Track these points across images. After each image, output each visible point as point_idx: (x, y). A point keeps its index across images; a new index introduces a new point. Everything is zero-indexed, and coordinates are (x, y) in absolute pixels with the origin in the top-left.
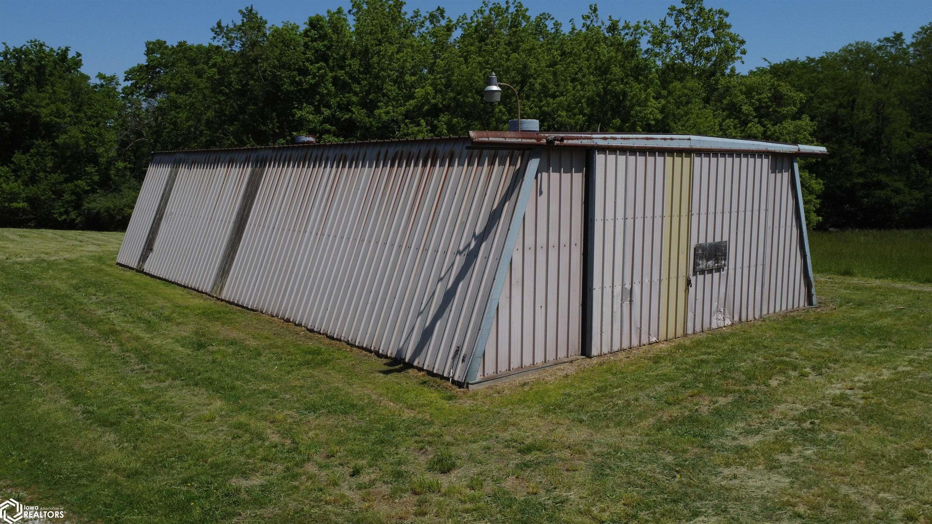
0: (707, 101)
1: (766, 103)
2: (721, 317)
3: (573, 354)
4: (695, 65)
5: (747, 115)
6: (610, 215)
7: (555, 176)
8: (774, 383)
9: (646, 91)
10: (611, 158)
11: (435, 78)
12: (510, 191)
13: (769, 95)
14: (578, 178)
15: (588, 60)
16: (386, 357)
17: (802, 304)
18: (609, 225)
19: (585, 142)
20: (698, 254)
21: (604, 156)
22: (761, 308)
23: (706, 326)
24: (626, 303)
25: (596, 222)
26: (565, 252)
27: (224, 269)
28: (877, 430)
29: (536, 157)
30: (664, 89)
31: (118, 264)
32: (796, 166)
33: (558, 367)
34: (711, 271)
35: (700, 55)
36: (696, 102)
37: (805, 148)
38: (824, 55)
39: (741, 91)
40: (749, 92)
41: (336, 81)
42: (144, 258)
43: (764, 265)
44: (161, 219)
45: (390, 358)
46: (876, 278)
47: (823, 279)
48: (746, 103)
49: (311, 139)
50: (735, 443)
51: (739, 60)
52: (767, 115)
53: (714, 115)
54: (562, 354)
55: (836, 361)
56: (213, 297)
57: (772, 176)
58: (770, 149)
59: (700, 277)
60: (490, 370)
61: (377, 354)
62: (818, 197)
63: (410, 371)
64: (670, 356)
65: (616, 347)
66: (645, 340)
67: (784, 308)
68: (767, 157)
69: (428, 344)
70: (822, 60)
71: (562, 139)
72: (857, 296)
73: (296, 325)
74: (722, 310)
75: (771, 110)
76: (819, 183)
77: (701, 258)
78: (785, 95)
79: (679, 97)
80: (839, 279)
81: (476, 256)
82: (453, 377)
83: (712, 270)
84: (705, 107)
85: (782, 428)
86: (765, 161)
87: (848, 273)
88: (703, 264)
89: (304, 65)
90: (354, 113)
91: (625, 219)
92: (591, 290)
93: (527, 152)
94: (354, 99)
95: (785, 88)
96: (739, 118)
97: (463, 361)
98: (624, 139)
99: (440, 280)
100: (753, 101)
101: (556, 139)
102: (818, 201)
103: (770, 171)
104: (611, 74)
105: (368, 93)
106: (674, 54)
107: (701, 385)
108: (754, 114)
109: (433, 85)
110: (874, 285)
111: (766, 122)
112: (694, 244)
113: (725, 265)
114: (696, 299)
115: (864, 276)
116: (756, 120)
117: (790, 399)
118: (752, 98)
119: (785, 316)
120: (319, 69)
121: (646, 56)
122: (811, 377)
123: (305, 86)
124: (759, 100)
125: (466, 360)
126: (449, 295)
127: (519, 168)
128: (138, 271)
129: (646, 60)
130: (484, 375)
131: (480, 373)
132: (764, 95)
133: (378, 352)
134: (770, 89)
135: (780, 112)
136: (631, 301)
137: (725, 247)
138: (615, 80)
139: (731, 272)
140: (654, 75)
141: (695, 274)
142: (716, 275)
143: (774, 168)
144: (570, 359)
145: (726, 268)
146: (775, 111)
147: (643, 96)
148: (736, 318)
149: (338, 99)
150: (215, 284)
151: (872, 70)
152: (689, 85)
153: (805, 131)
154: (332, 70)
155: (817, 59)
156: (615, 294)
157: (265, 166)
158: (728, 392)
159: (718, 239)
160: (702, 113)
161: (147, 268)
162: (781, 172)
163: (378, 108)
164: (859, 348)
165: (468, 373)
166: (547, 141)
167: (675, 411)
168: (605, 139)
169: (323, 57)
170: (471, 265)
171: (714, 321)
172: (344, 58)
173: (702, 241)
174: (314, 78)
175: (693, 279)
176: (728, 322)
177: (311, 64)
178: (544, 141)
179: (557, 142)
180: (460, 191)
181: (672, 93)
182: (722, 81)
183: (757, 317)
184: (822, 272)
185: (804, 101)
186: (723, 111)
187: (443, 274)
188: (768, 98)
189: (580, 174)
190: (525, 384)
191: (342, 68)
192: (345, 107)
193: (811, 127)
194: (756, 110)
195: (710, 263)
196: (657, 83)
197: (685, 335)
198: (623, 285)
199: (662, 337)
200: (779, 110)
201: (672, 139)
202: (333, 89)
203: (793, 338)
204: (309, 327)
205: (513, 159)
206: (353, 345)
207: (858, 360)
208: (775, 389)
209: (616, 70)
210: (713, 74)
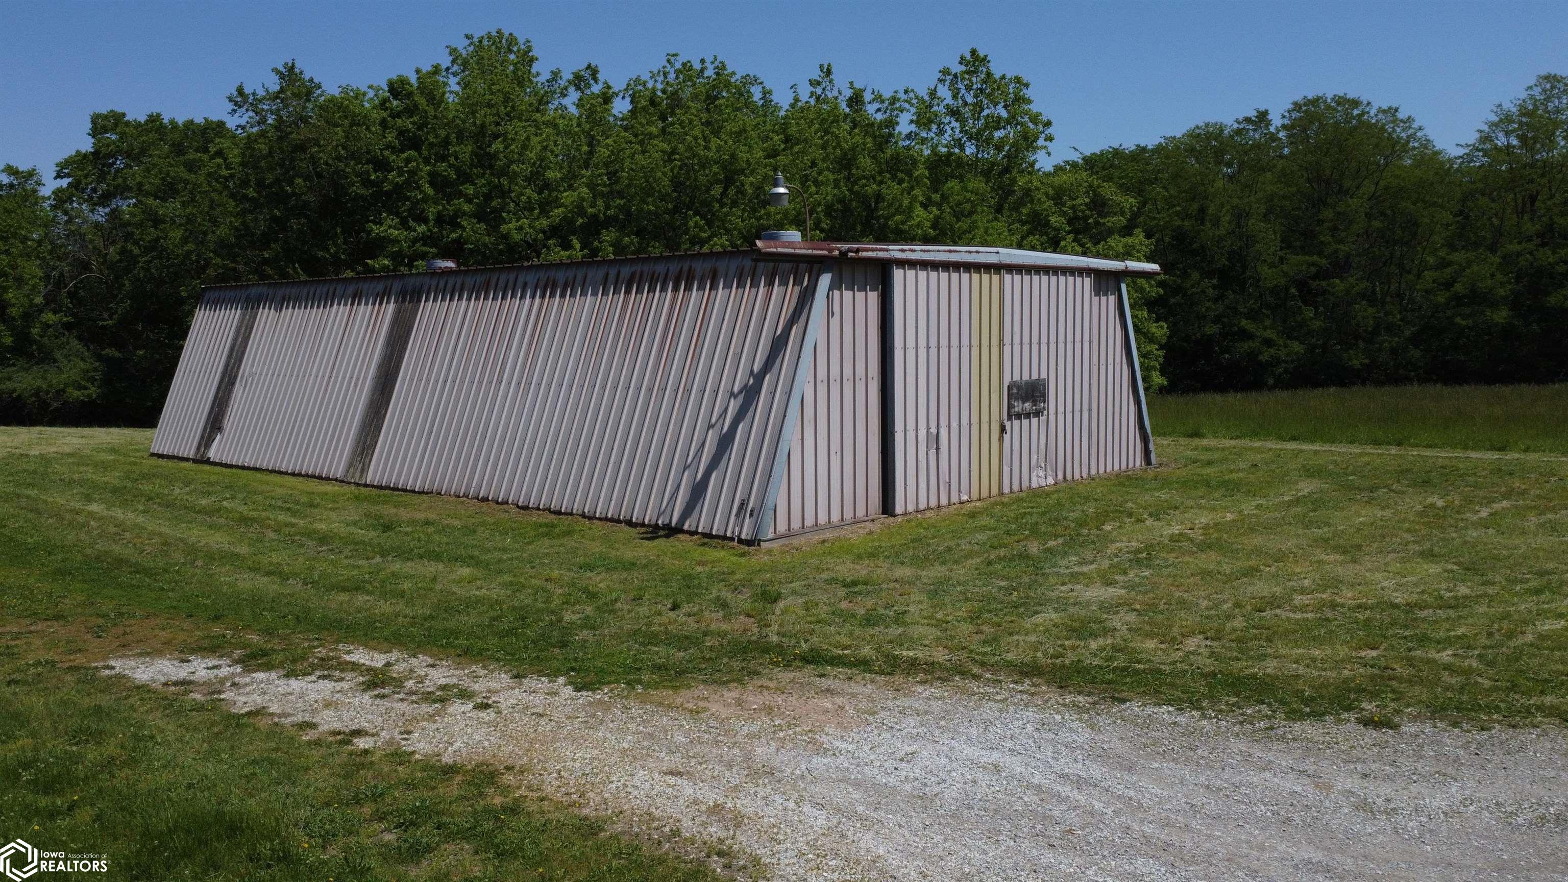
0: (999, 210)
1: (1083, 211)
2: (1042, 473)
3: (873, 512)
4: (980, 156)
5: (1057, 230)
6: (911, 343)
7: (848, 294)
8: (1108, 528)
9: (909, 193)
10: (911, 273)
11: (593, 175)
12: (797, 313)
13: (1087, 200)
14: (873, 297)
15: (824, 147)
16: (643, 525)
17: (1138, 464)
18: (911, 354)
19: (881, 255)
20: (1012, 394)
21: (902, 271)
22: (1089, 465)
23: (1025, 484)
24: (933, 452)
25: (895, 351)
26: (860, 387)
27: (365, 443)
28: (1213, 555)
29: (827, 272)
30: (936, 191)
31: (153, 455)
32: (1124, 287)
33: (858, 525)
34: (1028, 416)
35: (988, 141)
36: (983, 211)
37: (1134, 265)
38: (1162, 141)
39: (1047, 195)
40: (1058, 196)
41: (435, 180)
42: (206, 441)
43: (1090, 410)
44: (232, 383)
45: (649, 526)
46: (1231, 439)
47: (1165, 442)
48: (1053, 213)
49: (451, 264)
50: (1069, 571)
51: (1044, 151)
52: (1086, 230)
53: (1010, 231)
54: (861, 513)
55: (1176, 508)
56: (349, 483)
57: (1096, 299)
58: (1092, 266)
59: (1016, 423)
60: (782, 528)
61: (629, 523)
62: (1161, 347)
63: (680, 536)
64: (985, 511)
65: (922, 506)
66: (954, 499)
67: (1116, 468)
68: (1089, 275)
69: (701, 502)
70: (1159, 149)
71: (858, 251)
72: (1205, 457)
73: (497, 503)
74: (1043, 465)
75: (1090, 221)
76: (1162, 327)
77: (1017, 399)
78: (1110, 199)
79: (959, 204)
80: (1183, 441)
81: (759, 392)
82: (739, 536)
83: (1030, 414)
84: (996, 219)
85: (1116, 560)
86: (1087, 281)
87: (1196, 434)
88: (1018, 407)
89: (382, 154)
90: (464, 229)
91: (928, 348)
92: (893, 433)
93: (816, 266)
94: (466, 207)
95: (1109, 191)
96: (1047, 234)
97: (751, 515)
98: (924, 251)
99: (710, 426)
100: (1065, 209)
101: (850, 250)
102: (1161, 353)
103: (1093, 293)
104: (858, 168)
105: (488, 197)
106: (949, 139)
107: (1027, 532)
108: (1067, 228)
109: (592, 186)
110: (1228, 445)
111: (1084, 240)
112: (1007, 381)
113: (1044, 408)
114: (1012, 450)
115: (1216, 437)
116: (1071, 236)
117: (1124, 539)
118: (1064, 205)
119: (1118, 475)
120: (408, 161)
121: (908, 142)
122: (1147, 523)
123: (387, 187)
124: (1073, 207)
125: (755, 513)
126: (725, 442)
127: (807, 286)
128: (195, 461)
129: (908, 148)
130: (775, 533)
131: (772, 529)
132: (1079, 201)
133: (631, 520)
134: (1088, 192)
135: (1104, 224)
136: (938, 449)
137: (1044, 385)
138: (864, 178)
139: (1052, 418)
140: (921, 171)
141: (1010, 418)
142: (1034, 421)
143: (1099, 290)
144: (870, 517)
145: (1045, 413)
146: (1097, 223)
147: (906, 202)
148: (1060, 477)
149: (440, 207)
150: (350, 465)
151: (1229, 165)
152: (970, 186)
153: (1138, 251)
154: (427, 161)
155: (1150, 147)
156: (920, 439)
157: (419, 301)
158: (1056, 536)
159: (1035, 376)
160: (993, 228)
161: (213, 453)
162: (1107, 295)
163: (504, 221)
164: (1202, 497)
165: (757, 527)
166: (840, 252)
167: (1002, 552)
168: (903, 251)
169: (411, 142)
170: (753, 401)
171: (1034, 479)
172: (446, 142)
173: (1017, 378)
174: (400, 174)
175: (1008, 425)
176: (1051, 481)
177: (393, 153)
178: (836, 253)
179: (851, 254)
180: (730, 316)
181: (947, 198)
182: (1021, 181)
183: (1085, 476)
184: (1164, 434)
185: (1135, 209)
186: (1023, 225)
187: (713, 420)
188: (1086, 205)
189: (875, 293)
190: (824, 542)
191: (443, 158)
192: (450, 221)
193: (1147, 247)
194: (1069, 223)
195: (1027, 405)
196: (926, 184)
197: (1001, 494)
198: (928, 428)
199: (975, 495)
200: (1101, 221)
201: (977, 252)
202: (430, 191)
203: (1128, 493)
204: (520, 504)
205: (798, 277)
206: (591, 518)
207: (1200, 507)
208: (1110, 532)
209: (866, 163)
210: (1007, 170)
